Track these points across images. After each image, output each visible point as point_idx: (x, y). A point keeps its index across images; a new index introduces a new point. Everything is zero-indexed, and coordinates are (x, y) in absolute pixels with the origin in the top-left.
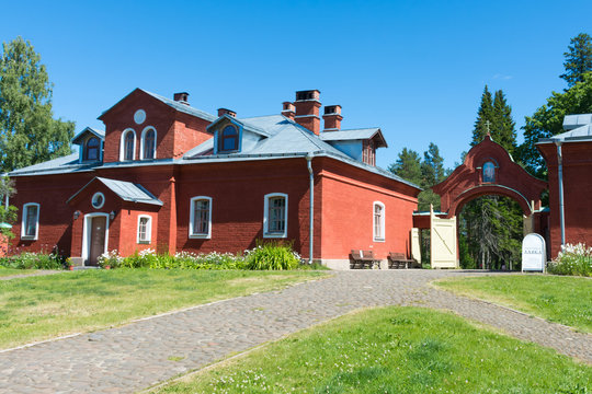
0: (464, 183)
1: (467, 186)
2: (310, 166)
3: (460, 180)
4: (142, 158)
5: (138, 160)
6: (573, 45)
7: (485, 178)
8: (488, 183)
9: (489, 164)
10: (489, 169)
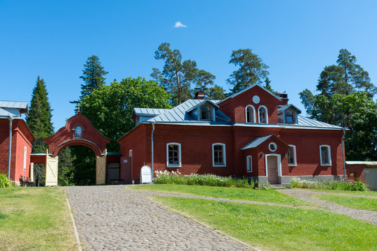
0: (64, 137)
1: (65, 139)
2: (11, 124)
3: (62, 135)
6: (89, 61)
7: (77, 136)
8: (78, 138)
9: (78, 127)
10: (79, 130)
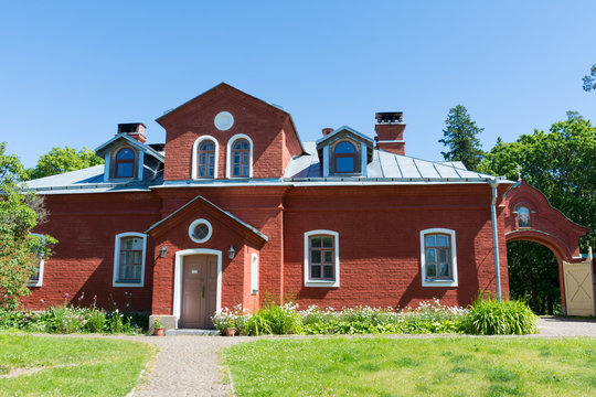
4: (228, 176)
5: (225, 179)
